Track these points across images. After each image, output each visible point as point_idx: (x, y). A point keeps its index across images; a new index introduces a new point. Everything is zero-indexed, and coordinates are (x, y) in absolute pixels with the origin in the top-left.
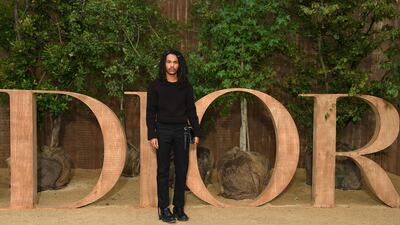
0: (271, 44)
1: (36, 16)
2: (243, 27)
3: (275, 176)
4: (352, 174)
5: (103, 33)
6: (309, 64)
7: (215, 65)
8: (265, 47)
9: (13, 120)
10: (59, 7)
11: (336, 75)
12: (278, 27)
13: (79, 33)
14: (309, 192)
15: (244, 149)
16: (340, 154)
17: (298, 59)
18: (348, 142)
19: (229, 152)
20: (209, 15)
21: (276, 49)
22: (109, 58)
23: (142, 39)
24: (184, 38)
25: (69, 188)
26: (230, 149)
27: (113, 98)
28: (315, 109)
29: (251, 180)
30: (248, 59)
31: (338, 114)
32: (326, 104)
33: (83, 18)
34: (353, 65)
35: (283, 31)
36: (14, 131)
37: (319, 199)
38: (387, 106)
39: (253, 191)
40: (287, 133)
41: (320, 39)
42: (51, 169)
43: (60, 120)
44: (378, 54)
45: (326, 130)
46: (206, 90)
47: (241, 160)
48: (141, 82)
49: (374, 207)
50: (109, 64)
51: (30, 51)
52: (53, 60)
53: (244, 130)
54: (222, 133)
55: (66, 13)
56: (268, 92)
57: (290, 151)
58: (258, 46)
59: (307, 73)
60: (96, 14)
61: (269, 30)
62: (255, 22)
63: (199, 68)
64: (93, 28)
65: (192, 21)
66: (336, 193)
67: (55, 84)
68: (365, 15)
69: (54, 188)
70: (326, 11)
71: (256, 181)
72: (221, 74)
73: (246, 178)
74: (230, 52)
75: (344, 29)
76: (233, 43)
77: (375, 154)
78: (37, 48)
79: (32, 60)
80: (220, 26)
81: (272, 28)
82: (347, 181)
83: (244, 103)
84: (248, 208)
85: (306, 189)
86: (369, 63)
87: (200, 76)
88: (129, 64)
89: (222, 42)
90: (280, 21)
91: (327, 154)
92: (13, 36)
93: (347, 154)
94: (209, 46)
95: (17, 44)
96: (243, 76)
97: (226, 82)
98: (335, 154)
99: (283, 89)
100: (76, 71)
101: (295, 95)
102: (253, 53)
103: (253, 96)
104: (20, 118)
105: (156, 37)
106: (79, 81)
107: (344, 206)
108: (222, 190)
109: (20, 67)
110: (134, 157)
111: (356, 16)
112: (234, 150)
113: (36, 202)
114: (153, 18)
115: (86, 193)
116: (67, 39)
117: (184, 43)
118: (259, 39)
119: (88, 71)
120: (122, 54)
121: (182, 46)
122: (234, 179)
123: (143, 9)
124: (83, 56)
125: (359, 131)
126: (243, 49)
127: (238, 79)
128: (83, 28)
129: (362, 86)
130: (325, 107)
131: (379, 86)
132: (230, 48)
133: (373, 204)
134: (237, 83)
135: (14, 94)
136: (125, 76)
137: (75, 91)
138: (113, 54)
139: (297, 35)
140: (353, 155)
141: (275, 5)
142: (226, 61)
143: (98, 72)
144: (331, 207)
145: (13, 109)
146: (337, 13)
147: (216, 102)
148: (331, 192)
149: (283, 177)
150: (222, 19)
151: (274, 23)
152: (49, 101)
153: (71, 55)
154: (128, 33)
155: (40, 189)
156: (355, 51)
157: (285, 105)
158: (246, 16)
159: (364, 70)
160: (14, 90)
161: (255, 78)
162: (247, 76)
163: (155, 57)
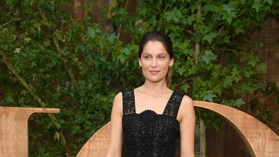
30: (209, 39)
58: (228, 12)
63: (109, 56)
74: (173, 23)
76: (178, 5)
83: (200, 131)
96: (199, 74)
102: (220, 25)
126: (199, 17)
132: (173, 15)
161: (221, 78)
162: (207, 75)
163: (19, 30)
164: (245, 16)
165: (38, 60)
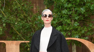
24: (36, 3)
30: (77, 18)
58: (82, 10)
76: (66, 8)
83: (74, 47)
126: (73, 12)
127: (70, 31)
132: (64, 12)
134: (69, 34)
142: (62, 20)
161: (81, 30)
162: (76, 30)
164: (88, 11)
165: (22, 26)
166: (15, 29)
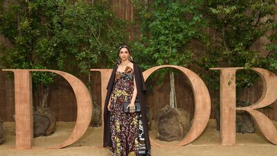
0: (189, 35)
1: (32, 20)
2: (170, 23)
3: (194, 125)
4: (248, 122)
5: (75, 29)
6: (216, 47)
7: (152, 49)
8: (186, 37)
9: (17, 90)
10: (47, 14)
11: (235, 54)
12: (194, 23)
13: (60, 30)
14: (218, 136)
15: (173, 107)
16: (239, 109)
17: (208, 44)
18: (244, 100)
19: (163, 109)
20: (147, 15)
21: (193, 38)
22: (80, 47)
23: (102, 33)
24: (131, 32)
25: (55, 135)
26: (163, 106)
27: (83, 74)
28: (221, 78)
29: (178, 128)
30: (174, 45)
31: (237, 81)
32: (228, 74)
33: (62, 20)
34: (247, 47)
35: (198, 25)
36: (17, 97)
37: (225, 140)
38: (271, 75)
39: (180, 135)
40: (202, 95)
41: (223, 30)
42: (42, 123)
43: (48, 89)
44: (264, 39)
45: (228, 93)
46: (146, 67)
47: (171, 114)
48: (102, 62)
49: (264, 145)
50: (80, 51)
51: (28, 43)
52: (43, 49)
53: (172, 93)
54: (158, 96)
55: (51, 17)
56: (189, 68)
57: (204, 107)
58: (180, 36)
59: (215, 54)
60: (71, 17)
61: (188, 25)
62: (178, 20)
63: (141, 52)
64: (69, 26)
65: (136, 20)
66: (237, 136)
67: (45, 65)
68: (254, 13)
69: (45, 135)
70: (228, 11)
71: (181, 128)
72: (156, 55)
73: (174, 127)
74: (162, 40)
75: (240, 23)
76: (164, 34)
77: (264, 108)
78: (33, 41)
79: (29, 49)
80: (154, 23)
81: (190, 24)
82: (245, 127)
83: (172, 76)
84: (176, 147)
85: (216, 133)
86: (258, 45)
87: (142, 58)
88: (94, 50)
89: (156, 33)
90: (196, 18)
91: (230, 109)
92: (17, 34)
93: (244, 109)
94: (148, 37)
95: (19, 39)
96: (171, 56)
97: (160, 61)
98: (235, 109)
99: (199, 65)
100: (58, 56)
101: (207, 69)
102: (178, 41)
103: (178, 70)
104: (21, 88)
105: (112, 32)
106: (60, 63)
107: (242, 144)
108: (158, 135)
109: (21, 54)
110: (98, 113)
111: (248, 13)
112: (166, 108)
113: (33, 145)
114: (109, 19)
115: (66, 138)
116: (52, 35)
117: (131, 35)
118: (181, 31)
119: (66, 56)
120: (89, 44)
121: (130, 37)
122: (166, 127)
123: (103, 13)
124: (63, 45)
125: (253, 93)
126: (170, 38)
127: (168, 58)
128: (62, 27)
129: (253, 62)
130: (228, 77)
131: (265, 61)
132: (162, 38)
133: (262, 143)
134: (167, 61)
135: (17, 72)
136: (91, 59)
137: (58, 69)
138: (83, 43)
139: (208, 28)
140: (248, 109)
141: (192, 7)
142: (159, 47)
143: (73, 56)
144: (234, 145)
145: (17, 82)
146: (235, 12)
147: (153, 74)
148: (233, 135)
149: (199, 125)
150: (156, 18)
151: (191, 20)
152: (40, 76)
153: (55, 45)
154: (93, 30)
155: (35, 136)
156: (248, 38)
157: (200, 76)
158: (172, 15)
159: (255, 50)
160: (18, 70)
161: (179, 58)
163: (112, 45)
166: (110, 58)
